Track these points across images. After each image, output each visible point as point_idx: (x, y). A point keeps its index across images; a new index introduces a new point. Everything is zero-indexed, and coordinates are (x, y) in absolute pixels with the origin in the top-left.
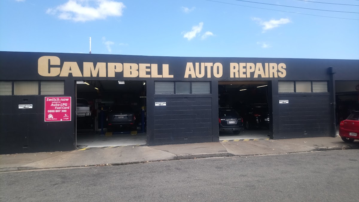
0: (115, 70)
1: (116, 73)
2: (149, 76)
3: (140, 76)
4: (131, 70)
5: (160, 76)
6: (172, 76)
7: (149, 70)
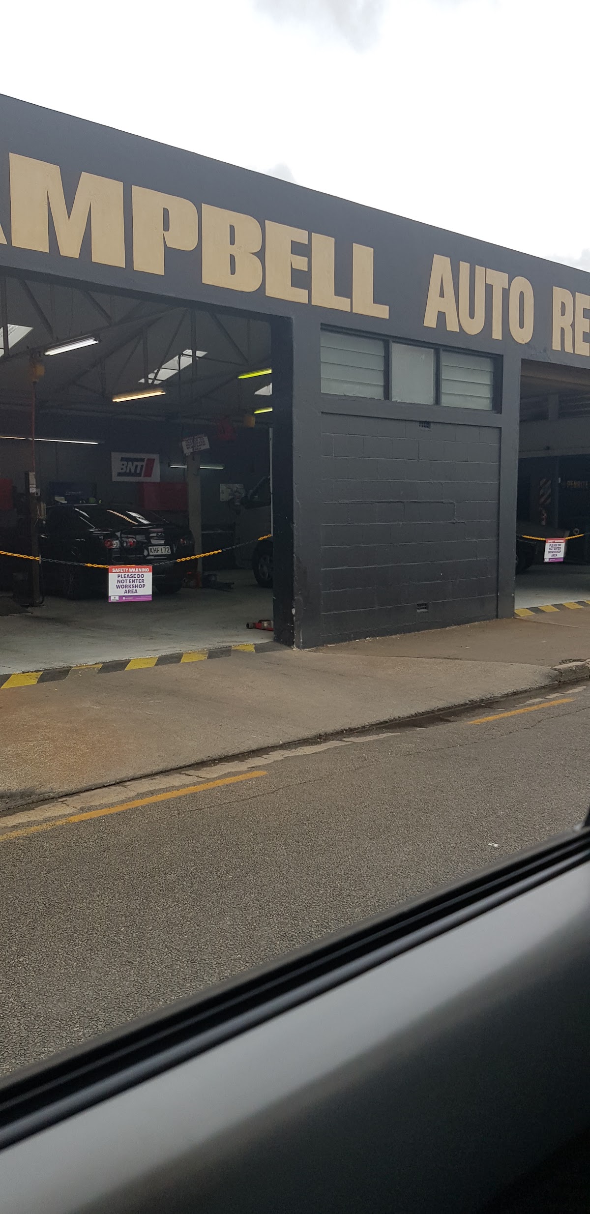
0: (165, 233)
1: (170, 254)
2: (300, 296)
3: (269, 292)
4: (233, 250)
5: (342, 304)
6: (382, 312)
7: (301, 263)
